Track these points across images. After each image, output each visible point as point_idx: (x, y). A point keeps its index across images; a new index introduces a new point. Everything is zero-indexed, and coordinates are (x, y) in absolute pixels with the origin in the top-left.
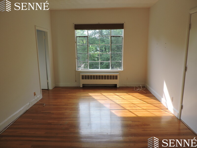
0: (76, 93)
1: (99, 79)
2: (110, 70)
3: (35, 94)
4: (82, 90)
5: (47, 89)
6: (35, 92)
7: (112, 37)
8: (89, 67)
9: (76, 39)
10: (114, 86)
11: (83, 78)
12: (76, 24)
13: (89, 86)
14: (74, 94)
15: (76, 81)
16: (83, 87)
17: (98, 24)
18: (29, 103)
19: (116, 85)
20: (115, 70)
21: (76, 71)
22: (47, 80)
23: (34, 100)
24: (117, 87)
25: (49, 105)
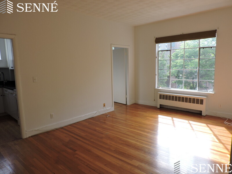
0: (146, 112)
1: (182, 101)
2: (196, 91)
3: (104, 105)
4: (159, 112)
5: (125, 104)
6: (105, 104)
7: (201, 49)
8: (170, 85)
9: (158, 54)
10: (199, 113)
11: (160, 98)
12: (157, 37)
13: (169, 108)
14: (143, 113)
15: (154, 100)
16: (160, 107)
17: (182, 34)
18: (96, 112)
19: (202, 111)
20: (203, 92)
21: (155, 89)
22: (126, 95)
23: (102, 110)
24: (202, 115)
25: (113, 117)
